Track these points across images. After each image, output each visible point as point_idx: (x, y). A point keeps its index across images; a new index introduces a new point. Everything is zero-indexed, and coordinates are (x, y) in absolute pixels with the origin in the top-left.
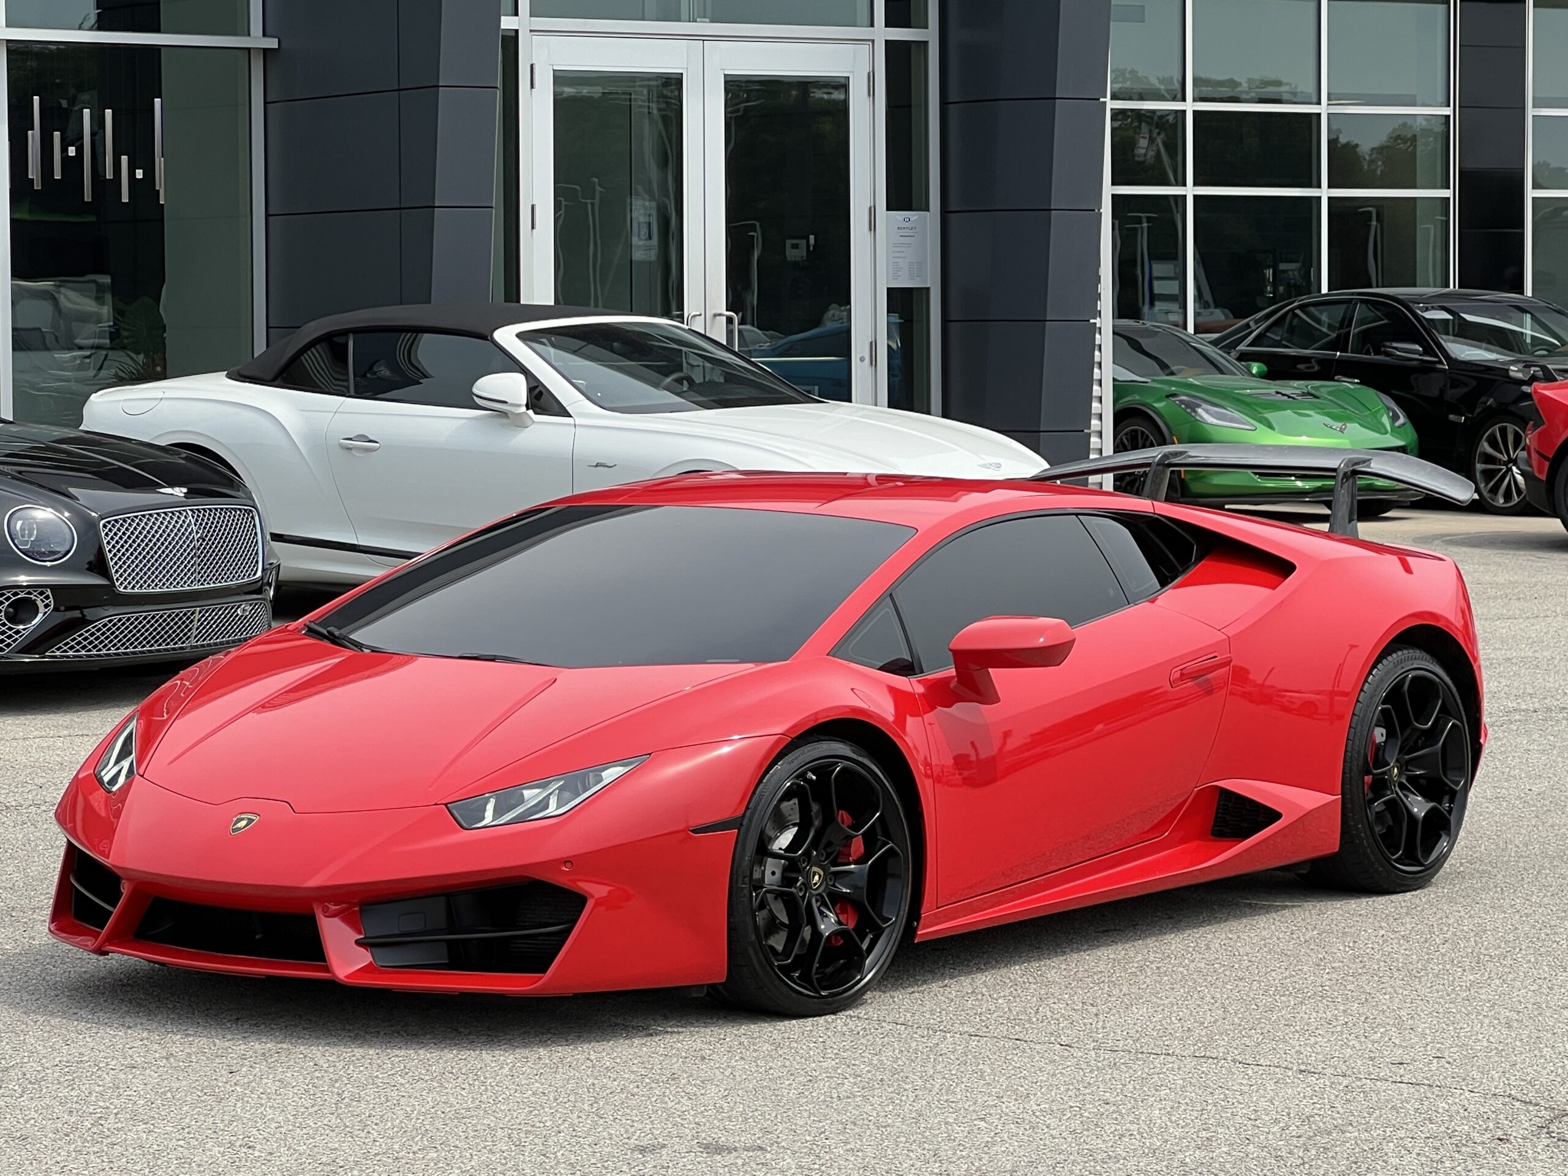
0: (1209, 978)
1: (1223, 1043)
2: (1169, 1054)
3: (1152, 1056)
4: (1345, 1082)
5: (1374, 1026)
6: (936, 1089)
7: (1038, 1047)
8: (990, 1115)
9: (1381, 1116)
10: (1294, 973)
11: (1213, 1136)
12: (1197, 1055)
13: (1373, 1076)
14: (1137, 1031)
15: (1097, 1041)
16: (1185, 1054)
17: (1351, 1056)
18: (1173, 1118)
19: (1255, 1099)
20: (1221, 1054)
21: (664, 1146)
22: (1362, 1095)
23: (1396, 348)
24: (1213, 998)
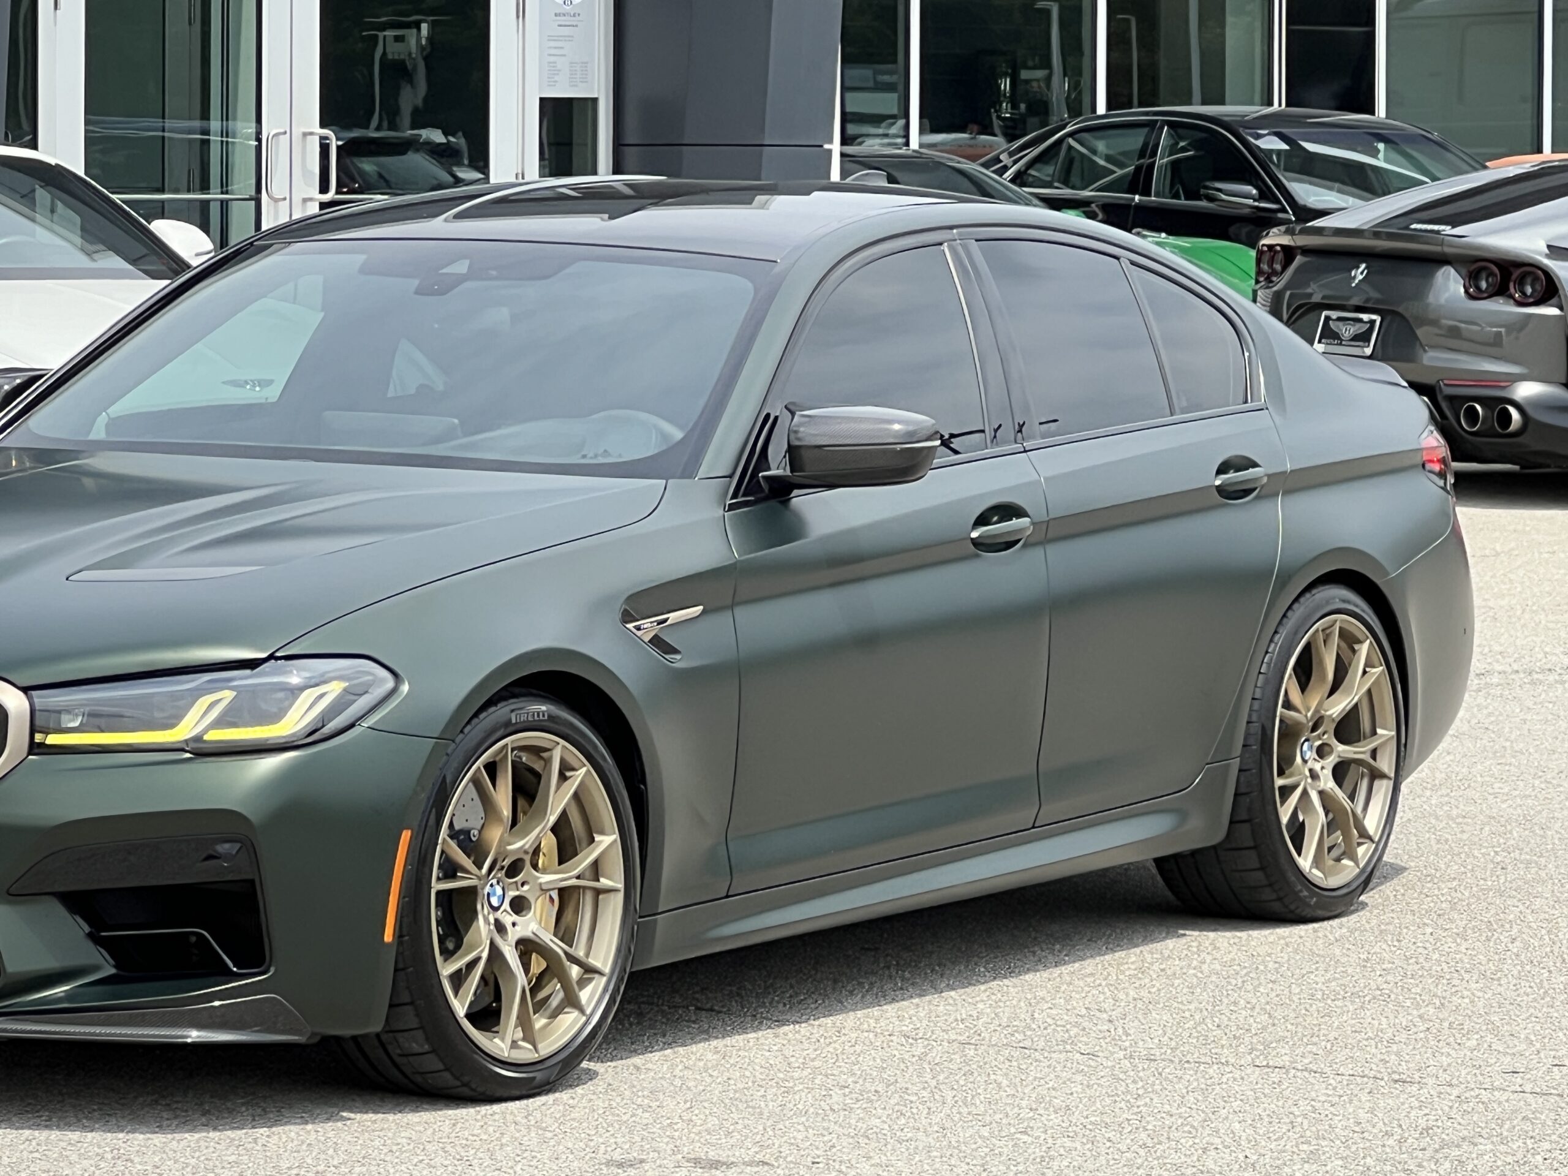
0: (1234, 982)
1: (1283, 1051)
3: (1203, 1065)
4: (1455, 1092)
5: (1464, 1032)
6: (949, 1100)
7: (1053, 1055)
8: (1032, 1128)
9: (1514, 1127)
10: (1337, 975)
11: (1318, 1150)
12: (1257, 1064)
13: (1486, 1086)
14: (1171, 1039)
15: (1126, 1050)
16: (1242, 1062)
17: (1449, 1065)
18: (1261, 1132)
19: (1351, 1110)
20: (1288, 1063)
21: (642, 1161)
22: (1480, 1104)
23: (1220, 190)
24: (1248, 1003)
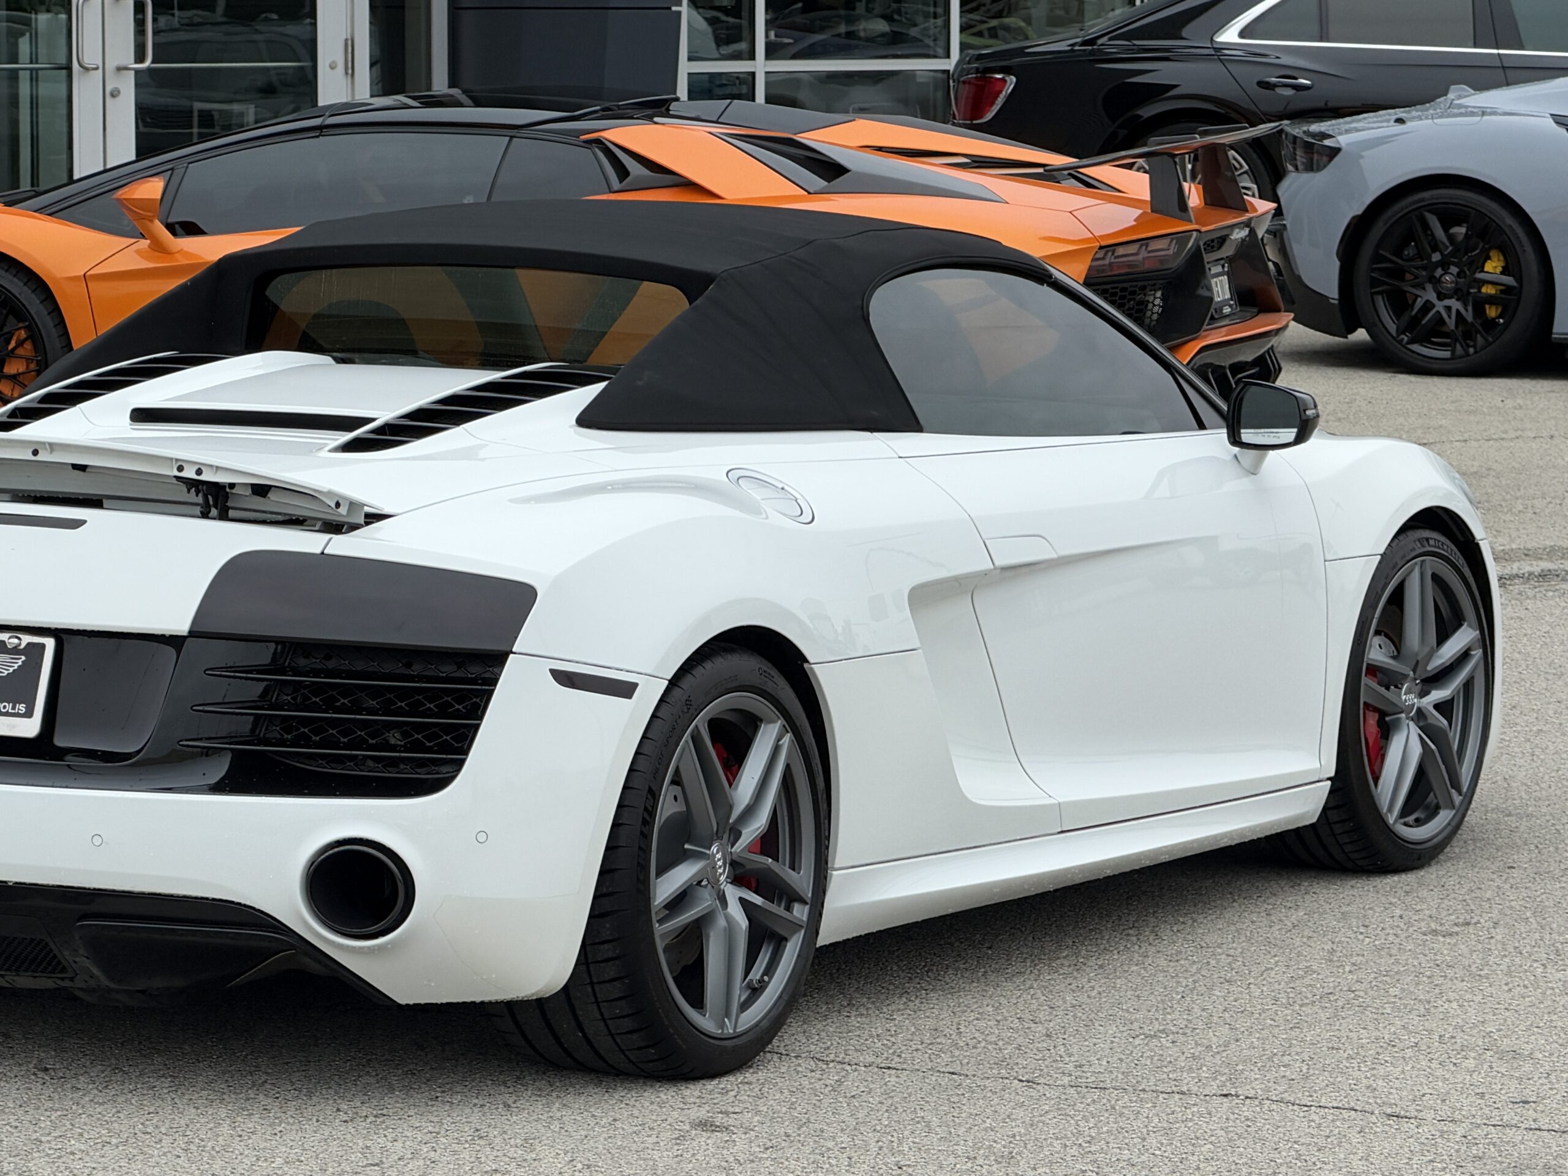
1: (1253, 1076)
2: (1183, 1093)
3: (1161, 1096)
12: (1225, 1093)
14: (1121, 1060)
16: (1207, 1092)
17: (1447, 1092)
20: (1259, 1092)
24: (1204, 1010)
